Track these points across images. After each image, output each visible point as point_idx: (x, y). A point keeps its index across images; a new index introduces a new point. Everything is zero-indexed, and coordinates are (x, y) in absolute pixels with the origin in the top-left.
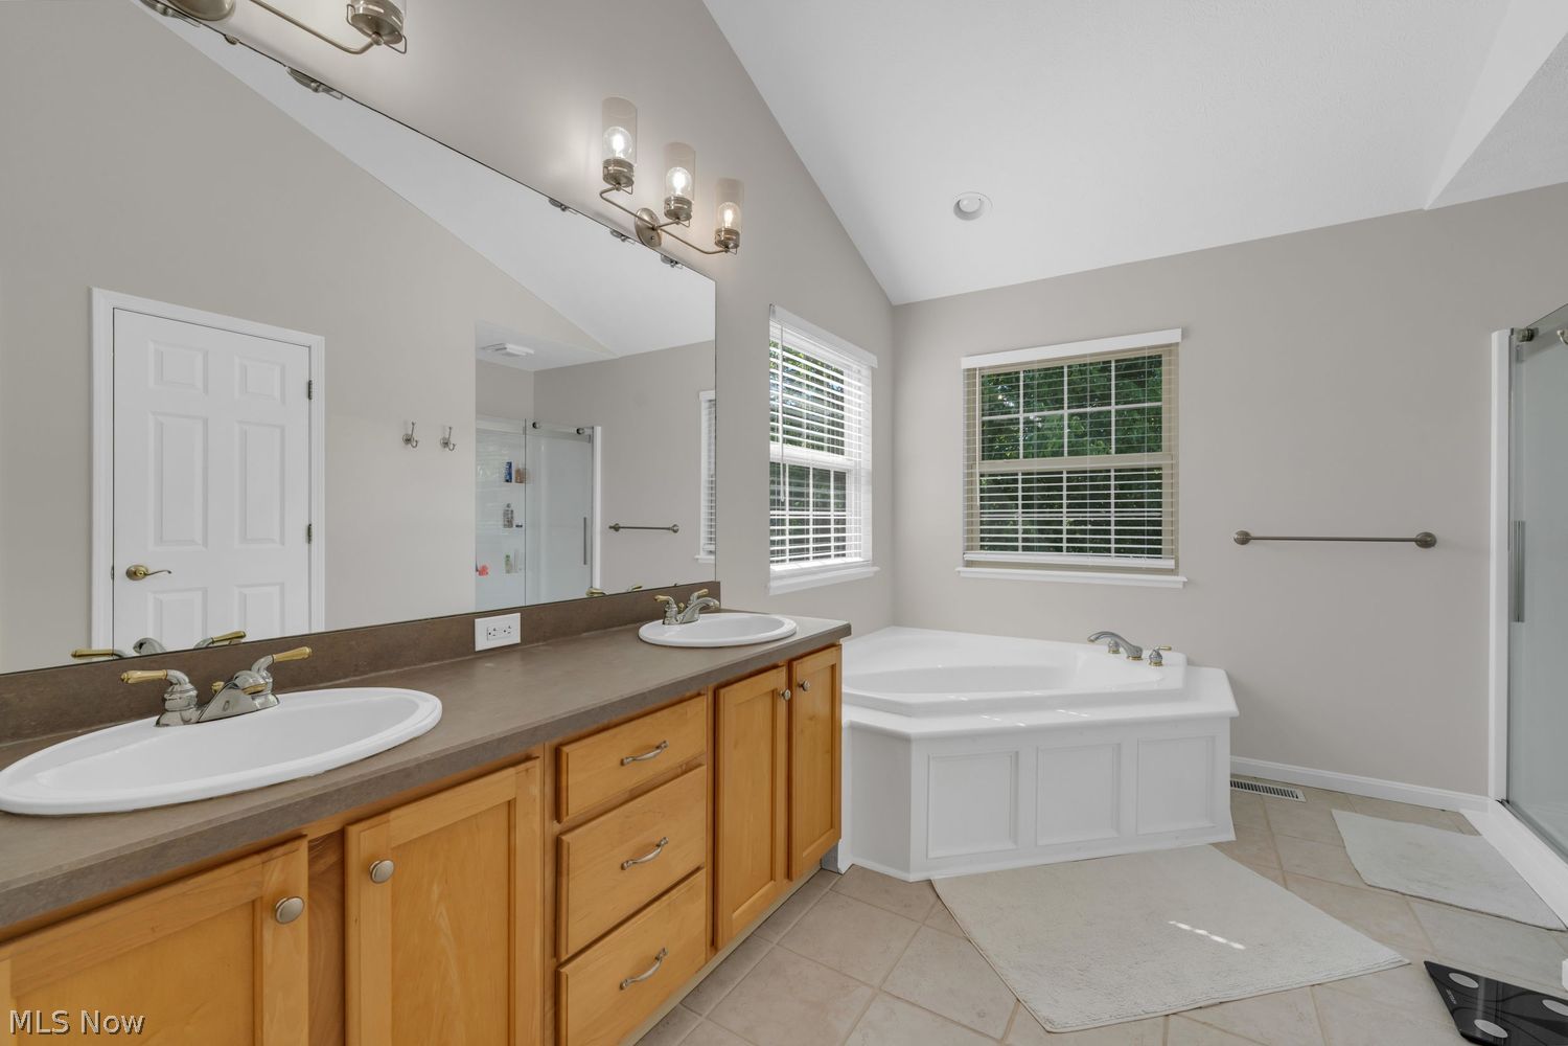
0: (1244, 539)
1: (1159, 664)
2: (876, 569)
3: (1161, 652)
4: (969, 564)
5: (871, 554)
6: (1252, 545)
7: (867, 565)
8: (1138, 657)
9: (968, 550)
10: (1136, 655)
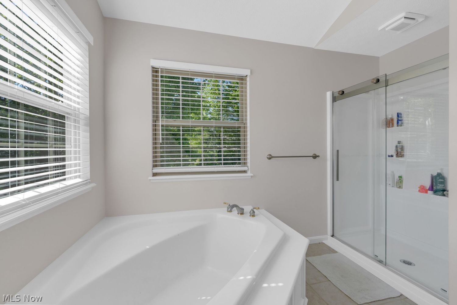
0: (270, 157)
1: (254, 216)
2: (93, 185)
3: (255, 210)
4: (155, 175)
5: (89, 175)
6: (273, 159)
7: (86, 184)
8: (242, 214)
9: (154, 167)
10: (242, 212)
